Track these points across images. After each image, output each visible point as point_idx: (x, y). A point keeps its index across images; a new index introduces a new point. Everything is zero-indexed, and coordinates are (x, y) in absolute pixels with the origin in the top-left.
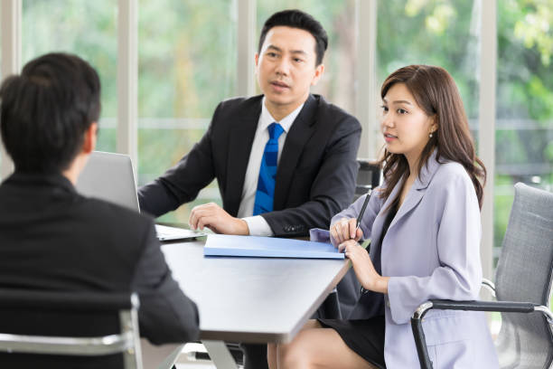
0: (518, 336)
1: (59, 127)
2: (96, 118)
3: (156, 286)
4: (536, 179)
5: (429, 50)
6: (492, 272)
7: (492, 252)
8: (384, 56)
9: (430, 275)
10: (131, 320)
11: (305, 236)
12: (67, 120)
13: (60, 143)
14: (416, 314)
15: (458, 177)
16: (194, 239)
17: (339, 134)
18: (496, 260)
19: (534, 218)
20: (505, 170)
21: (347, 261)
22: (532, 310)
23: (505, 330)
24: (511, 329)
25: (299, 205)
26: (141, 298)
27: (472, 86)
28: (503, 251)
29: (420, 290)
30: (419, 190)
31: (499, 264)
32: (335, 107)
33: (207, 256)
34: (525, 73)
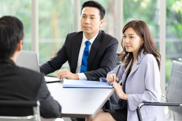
0: (174, 115)
1: (9, 42)
2: (22, 39)
3: (45, 98)
4: (180, 59)
5: (142, 14)
6: (165, 92)
7: (164, 85)
8: (126, 16)
9: (143, 93)
10: (37, 110)
11: (98, 80)
12: (12, 39)
13: (9, 47)
14: (138, 107)
15: (151, 59)
16: (59, 81)
17: (110, 44)
18: (166, 88)
19: (179, 73)
20: (169, 56)
21: (114, 89)
22: (179, 106)
23: (170, 113)
24: (172, 112)
25: (96, 69)
26: (41, 102)
27: (157, 27)
28: (169, 84)
29: (139, 99)
30: (137, 64)
31: (167, 89)
32: (109, 35)
33: (64, 87)
34: (176, 22)
